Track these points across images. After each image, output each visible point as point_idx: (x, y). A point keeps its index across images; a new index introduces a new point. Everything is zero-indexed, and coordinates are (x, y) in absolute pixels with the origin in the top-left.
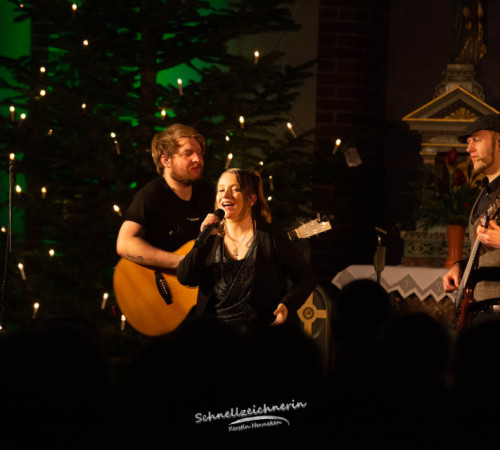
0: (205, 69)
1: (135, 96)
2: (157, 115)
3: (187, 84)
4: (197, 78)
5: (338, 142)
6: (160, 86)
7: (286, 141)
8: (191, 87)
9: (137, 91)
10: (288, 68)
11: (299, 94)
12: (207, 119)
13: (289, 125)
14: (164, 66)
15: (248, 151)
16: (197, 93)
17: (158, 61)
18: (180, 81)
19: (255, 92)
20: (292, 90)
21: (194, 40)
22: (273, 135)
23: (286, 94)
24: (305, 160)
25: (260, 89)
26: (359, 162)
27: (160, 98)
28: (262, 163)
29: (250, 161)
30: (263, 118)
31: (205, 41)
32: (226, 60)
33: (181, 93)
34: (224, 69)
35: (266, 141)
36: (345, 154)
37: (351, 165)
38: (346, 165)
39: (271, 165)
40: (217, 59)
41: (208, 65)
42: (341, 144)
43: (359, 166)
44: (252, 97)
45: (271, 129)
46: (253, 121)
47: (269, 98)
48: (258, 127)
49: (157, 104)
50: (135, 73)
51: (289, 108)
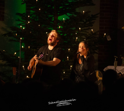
0: (70, 16)
1: (52, 23)
2: (58, 28)
3: (66, 19)
4: (68, 18)
5: (105, 34)
6: (59, 20)
7: (91, 34)
8: (67, 20)
9: (53, 21)
10: (92, 15)
11: (95, 22)
12: (71, 28)
13: (92, 30)
14: (60, 15)
15: (82, 37)
16: (68, 22)
17: (58, 14)
18: (64, 19)
19: (83, 21)
20: (93, 21)
21: (67, 8)
22: (88, 32)
23: (91, 22)
24: (96, 39)
25: (85, 21)
26: (111, 39)
27: (59, 23)
28: (85, 40)
29: (82, 39)
30: (85, 28)
31: (70, 8)
32: (76, 13)
33: (64, 22)
34: (75, 16)
35: (86, 34)
36: (107, 37)
37: (108, 40)
38: (107, 40)
39: (87, 40)
40: (74, 13)
41: (71, 15)
42: (106, 35)
43: (111, 40)
44: (83, 23)
45: (87, 31)
46: (83, 29)
47: (87, 23)
48: (84, 30)
49: (58, 25)
50: (52, 17)
51: (92, 25)
